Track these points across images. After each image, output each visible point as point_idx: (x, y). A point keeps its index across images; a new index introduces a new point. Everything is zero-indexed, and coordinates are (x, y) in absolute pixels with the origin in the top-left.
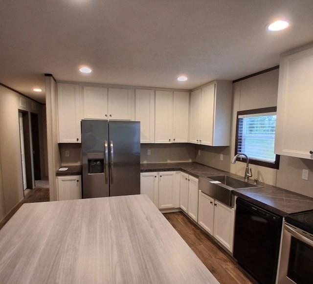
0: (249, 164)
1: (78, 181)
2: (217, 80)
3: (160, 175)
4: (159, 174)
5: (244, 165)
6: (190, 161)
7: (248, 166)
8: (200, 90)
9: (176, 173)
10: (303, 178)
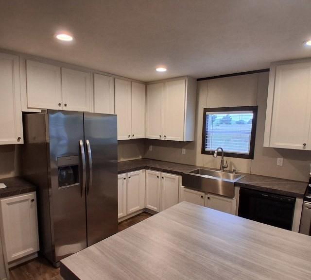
0: (224, 157)
1: (33, 200)
2: (188, 76)
3: (129, 176)
4: (127, 174)
5: (220, 158)
6: (140, 157)
7: (222, 158)
8: (163, 84)
9: (142, 172)
10: (278, 164)
